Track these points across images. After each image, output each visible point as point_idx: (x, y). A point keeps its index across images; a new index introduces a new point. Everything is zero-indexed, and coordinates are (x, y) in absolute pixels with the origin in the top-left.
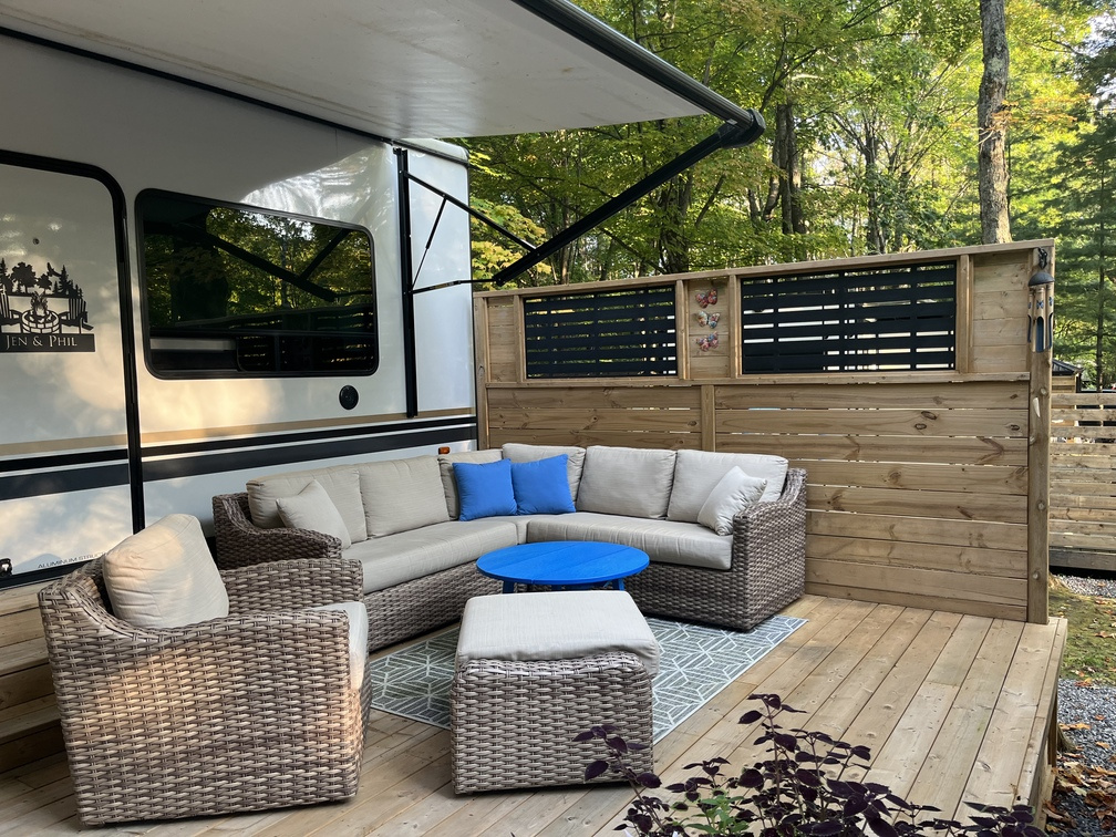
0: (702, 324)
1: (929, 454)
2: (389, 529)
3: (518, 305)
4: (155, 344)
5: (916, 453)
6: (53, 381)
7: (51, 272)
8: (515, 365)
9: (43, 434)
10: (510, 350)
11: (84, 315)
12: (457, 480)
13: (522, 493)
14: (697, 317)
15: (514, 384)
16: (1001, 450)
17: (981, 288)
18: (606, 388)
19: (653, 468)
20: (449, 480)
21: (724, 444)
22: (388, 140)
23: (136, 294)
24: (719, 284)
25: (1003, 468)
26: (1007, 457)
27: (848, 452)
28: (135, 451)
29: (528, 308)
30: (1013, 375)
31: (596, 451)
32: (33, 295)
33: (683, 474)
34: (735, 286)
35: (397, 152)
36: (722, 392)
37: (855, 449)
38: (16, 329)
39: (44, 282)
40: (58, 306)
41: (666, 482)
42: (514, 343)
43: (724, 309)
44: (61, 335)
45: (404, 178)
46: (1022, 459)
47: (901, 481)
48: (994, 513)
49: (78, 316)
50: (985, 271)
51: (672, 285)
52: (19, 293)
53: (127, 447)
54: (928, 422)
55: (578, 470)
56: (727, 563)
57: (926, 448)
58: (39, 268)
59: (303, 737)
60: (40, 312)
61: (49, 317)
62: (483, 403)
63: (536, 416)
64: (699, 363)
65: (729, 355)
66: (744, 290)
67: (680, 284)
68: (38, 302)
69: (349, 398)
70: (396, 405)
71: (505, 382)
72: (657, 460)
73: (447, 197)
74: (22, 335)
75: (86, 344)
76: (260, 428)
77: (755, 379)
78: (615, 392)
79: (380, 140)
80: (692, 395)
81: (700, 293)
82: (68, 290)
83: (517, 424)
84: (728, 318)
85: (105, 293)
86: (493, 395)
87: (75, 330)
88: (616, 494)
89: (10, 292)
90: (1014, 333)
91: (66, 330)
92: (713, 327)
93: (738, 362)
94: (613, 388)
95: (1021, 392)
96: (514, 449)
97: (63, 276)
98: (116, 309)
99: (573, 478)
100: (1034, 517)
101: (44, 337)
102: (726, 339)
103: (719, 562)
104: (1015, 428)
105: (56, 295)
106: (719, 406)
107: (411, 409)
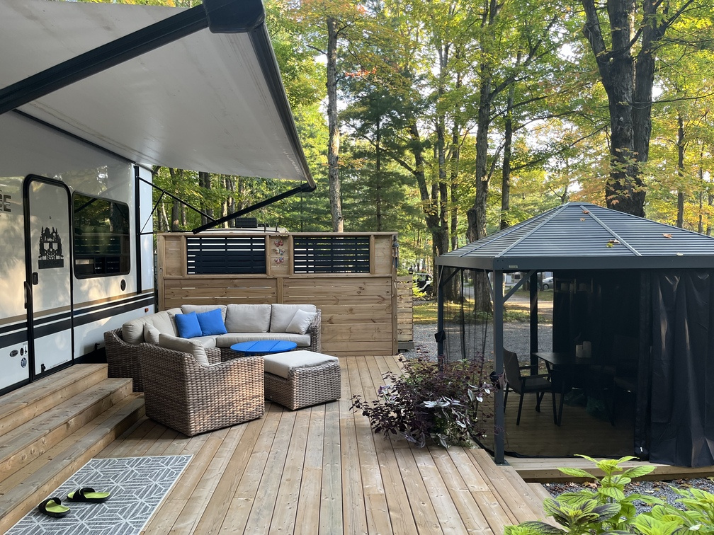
0: (277, 253)
1: (362, 302)
3: (184, 241)
5: (359, 301)
7: (54, 231)
8: (181, 268)
10: (178, 261)
12: (177, 322)
13: (204, 327)
14: (275, 250)
15: (181, 277)
16: (384, 299)
17: (377, 246)
18: (231, 279)
19: (260, 312)
21: (287, 301)
22: (131, 162)
24: (284, 238)
25: (385, 305)
26: (386, 302)
27: (335, 302)
28: (72, 313)
29: (189, 242)
30: (387, 275)
31: (231, 306)
32: (50, 242)
33: (275, 314)
34: (292, 239)
35: (135, 167)
36: (286, 280)
37: (337, 301)
38: (45, 258)
39: (52, 236)
40: (55, 247)
42: (181, 258)
43: (287, 248)
44: (56, 260)
45: (137, 179)
46: (390, 302)
47: (353, 312)
48: (382, 320)
49: (60, 251)
50: (378, 241)
51: (264, 237)
52: (46, 242)
53: (70, 311)
54: (361, 291)
55: (225, 314)
56: (309, 344)
57: (361, 300)
58: (51, 229)
60: (51, 250)
62: (161, 286)
64: (276, 268)
66: (295, 241)
67: (268, 237)
68: (51, 245)
70: (132, 288)
71: (175, 276)
72: (262, 309)
74: (47, 260)
77: (300, 275)
78: (236, 281)
79: (127, 161)
80: (274, 281)
81: (277, 241)
82: (57, 239)
83: (181, 296)
84: (289, 251)
87: (59, 257)
89: (44, 241)
90: (387, 261)
91: (57, 258)
92: (282, 254)
93: (292, 269)
94: (235, 279)
95: (389, 280)
97: (56, 233)
99: (223, 319)
100: (394, 321)
101: (53, 261)
102: (287, 259)
103: (307, 344)
104: (388, 292)
105: (55, 242)
106: (284, 286)
107: (139, 289)
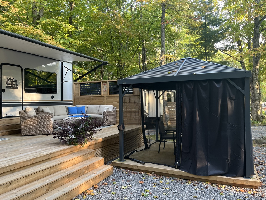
2: (58, 115)
3: (79, 85)
4: (26, 88)
6: (13, 92)
7: (14, 79)
8: (79, 93)
9: (11, 99)
10: (78, 91)
11: (17, 84)
12: (68, 109)
13: (78, 111)
14: (104, 87)
15: (78, 96)
19: (97, 107)
20: (67, 109)
21: (107, 104)
22: (60, 61)
23: (24, 82)
24: (106, 82)
25: (138, 106)
28: (23, 102)
29: (81, 85)
30: (139, 95)
31: (89, 105)
32: (11, 81)
33: (100, 108)
34: (108, 83)
35: (61, 62)
36: (107, 97)
38: (9, 86)
39: (13, 80)
40: (14, 83)
41: (98, 109)
42: (79, 90)
43: (107, 86)
44: (14, 87)
45: (62, 66)
47: (127, 108)
49: (16, 84)
51: (100, 82)
52: (10, 81)
53: (21, 101)
54: (130, 101)
55: (87, 108)
56: (102, 118)
57: (130, 104)
58: (12, 78)
59: (46, 127)
60: (12, 84)
61: (13, 84)
62: (74, 99)
63: (82, 101)
64: (104, 93)
65: (107, 92)
66: (109, 83)
67: (101, 82)
68: (12, 82)
69: (52, 97)
70: (60, 99)
71: (77, 96)
72: (97, 106)
73: (68, 69)
74: (10, 86)
75: (17, 88)
76: (39, 100)
77: (111, 95)
79: (58, 61)
81: (104, 84)
82: (15, 81)
83: (79, 102)
85: (20, 82)
86: (75, 98)
87: (16, 86)
88: (92, 111)
89: (9, 81)
91: (15, 86)
93: (109, 93)
95: (139, 97)
96: (77, 106)
97: (15, 79)
98: (21, 84)
99: (86, 109)
101: (12, 87)
102: (107, 90)
103: (101, 118)
104: (139, 101)
105: (14, 81)
107: (62, 99)
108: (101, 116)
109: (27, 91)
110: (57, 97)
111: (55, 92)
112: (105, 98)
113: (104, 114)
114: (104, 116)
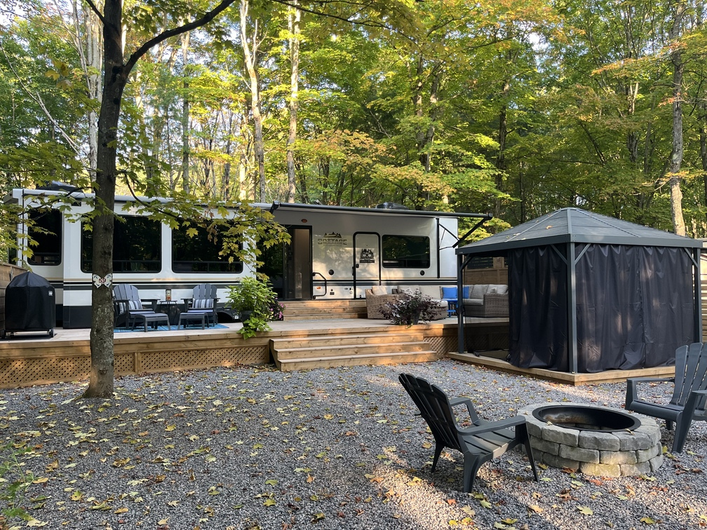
4: (384, 262)
6: (368, 269)
20: (441, 290)
23: (381, 253)
28: (380, 280)
35: (437, 219)
38: (364, 259)
39: (368, 252)
40: (370, 255)
45: (438, 225)
49: (372, 257)
52: (364, 254)
53: (378, 279)
61: (368, 257)
65: (501, 263)
69: (423, 273)
73: (445, 229)
82: (371, 253)
85: (376, 254)
87: (372, 260)
88: (477, 295)
91: (370, 260)
97: (370, 251)
98: (378, 256)
101: (367, 261)
107: (439, 276)
108: (480, 301)
109: (386, 266)
110: (431, 273)
111: (427, 265)
112: (498, 272)
113: (484, 299)
114: (484, 302)
